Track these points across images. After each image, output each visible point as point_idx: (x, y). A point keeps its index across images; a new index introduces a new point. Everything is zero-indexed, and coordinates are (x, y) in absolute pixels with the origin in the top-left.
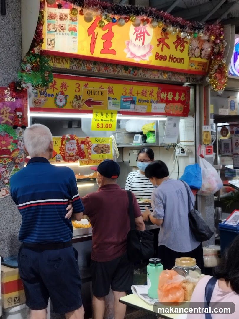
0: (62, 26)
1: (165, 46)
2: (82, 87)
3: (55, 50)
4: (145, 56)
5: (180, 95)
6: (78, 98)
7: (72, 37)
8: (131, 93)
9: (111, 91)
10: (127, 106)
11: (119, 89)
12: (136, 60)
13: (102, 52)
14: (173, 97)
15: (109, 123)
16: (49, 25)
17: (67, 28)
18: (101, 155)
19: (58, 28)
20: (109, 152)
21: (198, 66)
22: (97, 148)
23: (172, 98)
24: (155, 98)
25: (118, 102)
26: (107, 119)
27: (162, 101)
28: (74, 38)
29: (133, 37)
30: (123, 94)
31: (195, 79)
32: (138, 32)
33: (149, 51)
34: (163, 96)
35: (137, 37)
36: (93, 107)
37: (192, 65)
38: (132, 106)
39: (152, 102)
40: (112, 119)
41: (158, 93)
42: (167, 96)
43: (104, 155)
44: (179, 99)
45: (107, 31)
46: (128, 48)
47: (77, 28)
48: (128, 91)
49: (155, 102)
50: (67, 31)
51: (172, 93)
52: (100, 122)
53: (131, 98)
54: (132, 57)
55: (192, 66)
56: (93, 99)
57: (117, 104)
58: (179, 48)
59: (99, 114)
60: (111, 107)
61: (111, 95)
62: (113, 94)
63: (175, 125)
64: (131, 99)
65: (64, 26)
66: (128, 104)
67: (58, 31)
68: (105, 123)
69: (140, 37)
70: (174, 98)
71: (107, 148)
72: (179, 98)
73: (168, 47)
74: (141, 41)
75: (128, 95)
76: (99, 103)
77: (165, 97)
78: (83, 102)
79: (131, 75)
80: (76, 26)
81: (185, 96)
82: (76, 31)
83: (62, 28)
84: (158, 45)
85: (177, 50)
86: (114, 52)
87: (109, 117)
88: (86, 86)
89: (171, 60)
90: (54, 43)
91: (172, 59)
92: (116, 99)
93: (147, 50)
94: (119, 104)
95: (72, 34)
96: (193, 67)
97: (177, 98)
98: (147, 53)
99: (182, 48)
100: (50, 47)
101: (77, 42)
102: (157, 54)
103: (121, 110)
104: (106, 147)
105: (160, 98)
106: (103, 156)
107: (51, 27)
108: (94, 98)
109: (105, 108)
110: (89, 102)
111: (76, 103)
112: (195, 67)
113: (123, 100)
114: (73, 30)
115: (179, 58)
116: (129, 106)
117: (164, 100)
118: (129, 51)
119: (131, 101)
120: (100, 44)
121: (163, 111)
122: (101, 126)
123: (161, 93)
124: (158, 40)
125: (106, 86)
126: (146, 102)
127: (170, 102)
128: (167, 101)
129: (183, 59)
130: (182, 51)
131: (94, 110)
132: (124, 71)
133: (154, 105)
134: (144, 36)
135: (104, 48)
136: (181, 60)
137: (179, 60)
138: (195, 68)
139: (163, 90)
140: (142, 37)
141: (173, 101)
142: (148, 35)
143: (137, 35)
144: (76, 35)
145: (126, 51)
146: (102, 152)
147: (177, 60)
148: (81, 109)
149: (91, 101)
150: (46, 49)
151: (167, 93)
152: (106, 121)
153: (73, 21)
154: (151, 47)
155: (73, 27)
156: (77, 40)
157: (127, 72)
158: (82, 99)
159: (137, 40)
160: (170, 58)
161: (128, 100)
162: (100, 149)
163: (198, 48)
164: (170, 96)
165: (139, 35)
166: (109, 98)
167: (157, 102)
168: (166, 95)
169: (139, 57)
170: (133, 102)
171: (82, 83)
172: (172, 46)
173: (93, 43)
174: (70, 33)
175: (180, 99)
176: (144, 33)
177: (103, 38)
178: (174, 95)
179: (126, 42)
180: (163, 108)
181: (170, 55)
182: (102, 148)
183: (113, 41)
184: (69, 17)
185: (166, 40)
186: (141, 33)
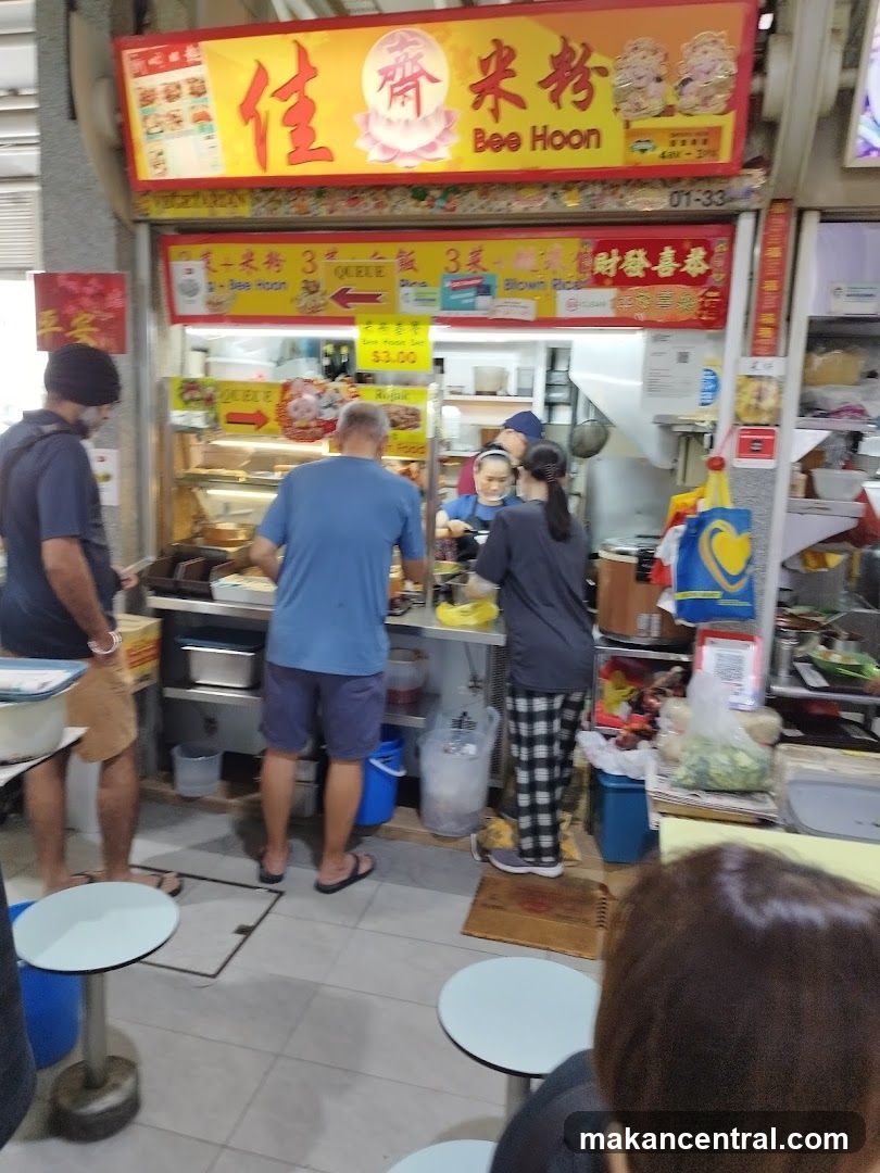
0: (174, 116)
1: (505, 105)
2: (321, 262)
3: (172, 175)
4: (432, 147)
5: (681, 257)
6: (311, 288)
7: (202, 136)
8: (475, 263)
9: (407, 264)
10: (466, 301)
11: (432, 255)
12: (401, 166)
13: (293, 158)
14: (647, 265)
15: (407, 349)
16: (145, 119)
17: (187, 116)
19: (168, 123)
20: (416, 426)
21: (673, 144)
23: (645, 270)
24: (570, 272)
25: (434, 291)
26: (399, 338)
27: (599, 280)
28: (209, 138)
29: (376, 97)
30: (447, 269)
31: (720, 195)
32: (392, 78)
33: (446, 130)
34: (605, 263)
35: (393, 95)
36: (354, 308)
37: (644, 146)
38: (483, 301)
39: (558, 285)
40: (418, 338)
41: (580, 257)
42: (620, 263)
44: (677, 271)
45: (293, 100)
46: (369, 134)
47: (212, 111)
48: (465, 258)
49: (569, 286)
50: (188, 125)
51: (641, 253)
52: (381, 348)
53: (477, 278)
54: (387, 157)
55: (643, 151)
56: (354, 288)
57: (431, 297)
58: (568, 96)
59: (375, 327)
60: (409, 308)
61: (409, 275)
62: (415, 270)
63: (683, 357)
64: (478, 281)
65: (178, 114)
66: (467, 296)
67: (167, 130)
68: (394, 351)
69: (403, 92)
70: (655, 268)
71: (412, 415)
72: (677, 265)
73: (519, 102)
74: (411, 104)
75: (465, 271)
76: (372, 298)
77: (612, 266)
78: (327, 297)
79: (437, 212)
80: (207, 107)
81: (707, 259)
82: (211, 120)
83: (175, 119)
84: (476, 105)
85: (559, 107)
86: (325, 154)
87: (407, 333)
88: (331, 255)
89: (539, 144)
90: (166, 159)
91: (543, 138)
92: (424, 285)
93: (438, 127)
94: (437, 297)
95: (202, 130)
96: (649, 153)
97: (667, 265)
98: (440, 137)
99: (582, 96)
100: (159, 171)
101: (218, 145)
102: (479, 132)
103: (445, 314)
104: (407, 414)
105: (593, 272)
106: (395, 436)
107: (150, 123)
108: (357, 286)
109: (392, 309)
110: (343, 297)
111: (307, 300)
112: (659, 152)
113: (448, 284)
114: (203, 118)
115: (575, 132)
116: (471, 301)
117: (606, 276)
118: (375, 142)
119: (479, 286)
120: (280, 142)
121: (609, 313)
122: (383, 356)
123: (595, 253)
124: (473, 87)
125: (390, 251)
126: (532, 286)
127: (636, 281)
128: (621, 280)
129: (593, 131)
130: (583, 105)
131: (359, 317)
132: (414, 202)
133: (563, 296)
134: (417, 86)
135: (297, 148)
136: (589, 137)
137: (575, 140)
138: (663, 156)
139: (603, 247)
140: (411, 93)
141: (651, 278)
142: (433, 80)
143: (392, 87)
144: (211, 129)
145: (362, 144)
147: (567, 140)
148: (322, 314)
149: (349, 292)
150: (151, 178)
151: (622, 254)
152: (397, 343)
153: (199, 95)
154: (449, 117)
155: (199, 110)
156: (217, 141)
157: (424, 203)
158: (322, 288)
159: (397, 105)
160: (535, 138)
161: (467, 283)
163: (659, 80)
164: (636, 262)
165: (397, 90)
166: (404, 283)
167: (578, 286)
168: (616, 259)
169: (412, 154)
170: (484, 290)
171: (321, 249)
173: (261, 140)
174: (195, 127)
175: (682, 270)
176: (415, 77)
177: (287, 119)
178: (654, 258)
179: (358, 118)
180: (604, 304)
181: (534, 128)
182: (397, 414)
183: (317, 122)
184: (186, 89)
185: (507, 85)
186: (403, 81)
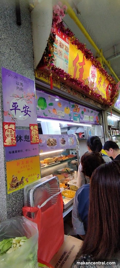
0: (61, 52)
1: (100, 86)
7: (65, 63)
19: (59, 53)
28: (66, 64)
45: (81, 67)
47: (68, 58)
50: (63, 57)
65: (62, 52)
67: (58, 55)
69: (93, 77)
74: (93, 79)
80: (68, 56)
82: (68, 60)
83: (61, 53)
84: (98, 84)
85: (103, 89)
90: (56, 62)
93: (95, 85)
95: (66, 61)
101: (68, 67)
124: (98, 81)
135: (80, 78)
140: (94, 77)
142: (96, 77)
144: (68, 62)
147: (103, 95)
153: (67, 52)
155: (66, 56)
159: (92, 78)
160: (101, 93)
165: (93, 76)
172: (102, 86)
173: (75, 72)
174: (65, 59)
177: (79, 70)
179: (88, 77)
181: (101, 91)
183: (84, 74)
184: (64, 47)
185: (101, 83)
186: (93, 75)
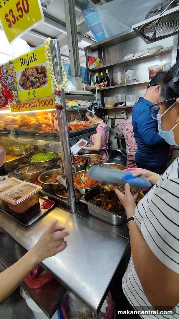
18: (31, 91)
20: (44, 83)
22: (24, 78)
43: (36, 90)
71: (40, 73)
104: (38, 73)
106: (34, 93)
146: (33, 85)
162: (28, 79)
182: (32, 75)
